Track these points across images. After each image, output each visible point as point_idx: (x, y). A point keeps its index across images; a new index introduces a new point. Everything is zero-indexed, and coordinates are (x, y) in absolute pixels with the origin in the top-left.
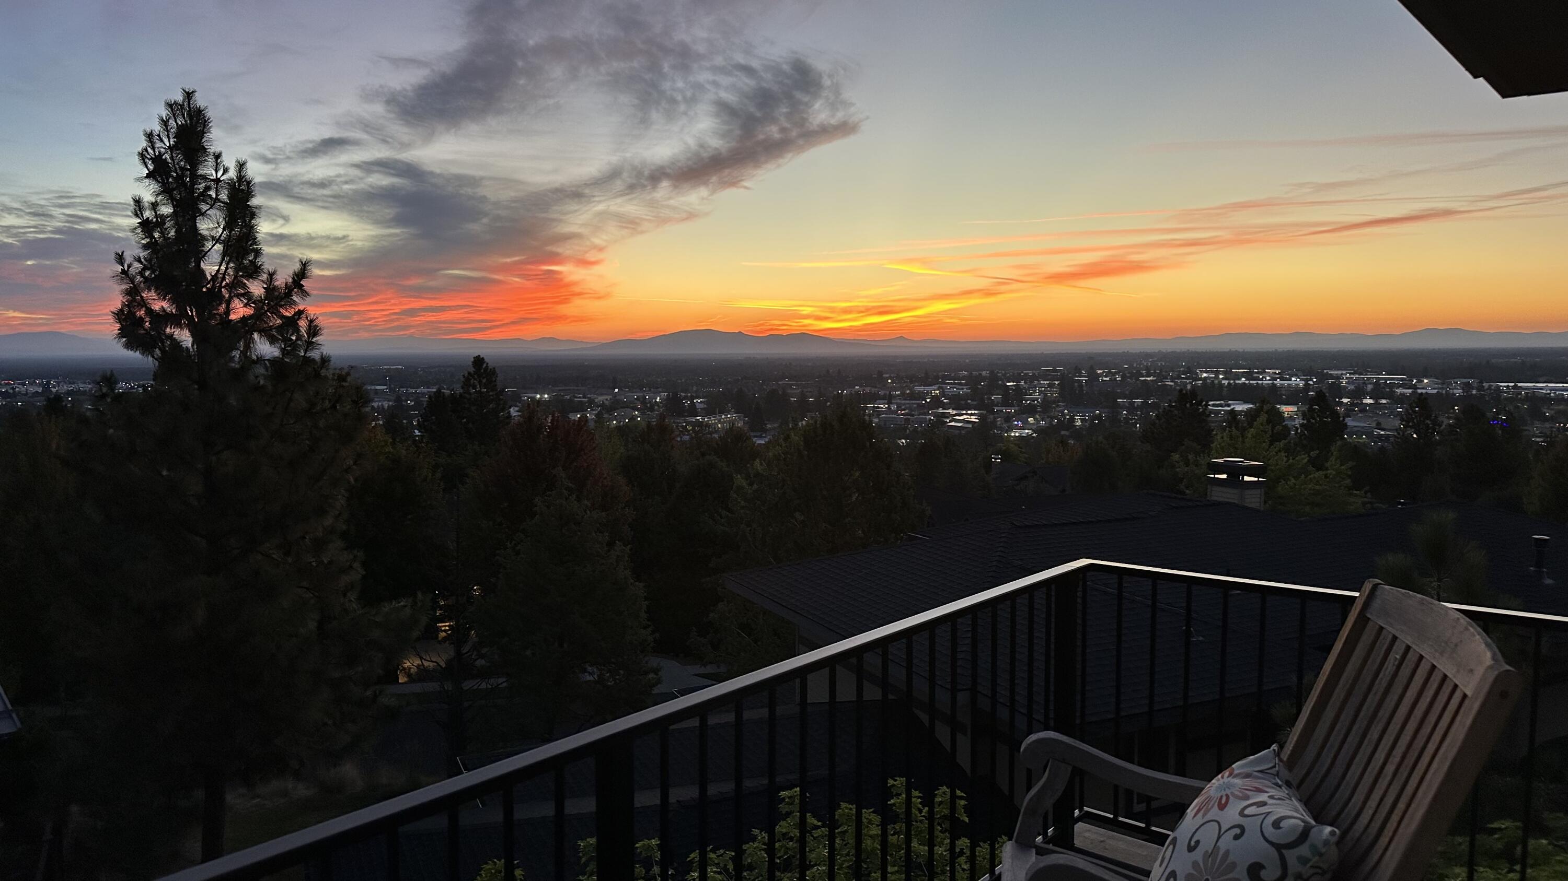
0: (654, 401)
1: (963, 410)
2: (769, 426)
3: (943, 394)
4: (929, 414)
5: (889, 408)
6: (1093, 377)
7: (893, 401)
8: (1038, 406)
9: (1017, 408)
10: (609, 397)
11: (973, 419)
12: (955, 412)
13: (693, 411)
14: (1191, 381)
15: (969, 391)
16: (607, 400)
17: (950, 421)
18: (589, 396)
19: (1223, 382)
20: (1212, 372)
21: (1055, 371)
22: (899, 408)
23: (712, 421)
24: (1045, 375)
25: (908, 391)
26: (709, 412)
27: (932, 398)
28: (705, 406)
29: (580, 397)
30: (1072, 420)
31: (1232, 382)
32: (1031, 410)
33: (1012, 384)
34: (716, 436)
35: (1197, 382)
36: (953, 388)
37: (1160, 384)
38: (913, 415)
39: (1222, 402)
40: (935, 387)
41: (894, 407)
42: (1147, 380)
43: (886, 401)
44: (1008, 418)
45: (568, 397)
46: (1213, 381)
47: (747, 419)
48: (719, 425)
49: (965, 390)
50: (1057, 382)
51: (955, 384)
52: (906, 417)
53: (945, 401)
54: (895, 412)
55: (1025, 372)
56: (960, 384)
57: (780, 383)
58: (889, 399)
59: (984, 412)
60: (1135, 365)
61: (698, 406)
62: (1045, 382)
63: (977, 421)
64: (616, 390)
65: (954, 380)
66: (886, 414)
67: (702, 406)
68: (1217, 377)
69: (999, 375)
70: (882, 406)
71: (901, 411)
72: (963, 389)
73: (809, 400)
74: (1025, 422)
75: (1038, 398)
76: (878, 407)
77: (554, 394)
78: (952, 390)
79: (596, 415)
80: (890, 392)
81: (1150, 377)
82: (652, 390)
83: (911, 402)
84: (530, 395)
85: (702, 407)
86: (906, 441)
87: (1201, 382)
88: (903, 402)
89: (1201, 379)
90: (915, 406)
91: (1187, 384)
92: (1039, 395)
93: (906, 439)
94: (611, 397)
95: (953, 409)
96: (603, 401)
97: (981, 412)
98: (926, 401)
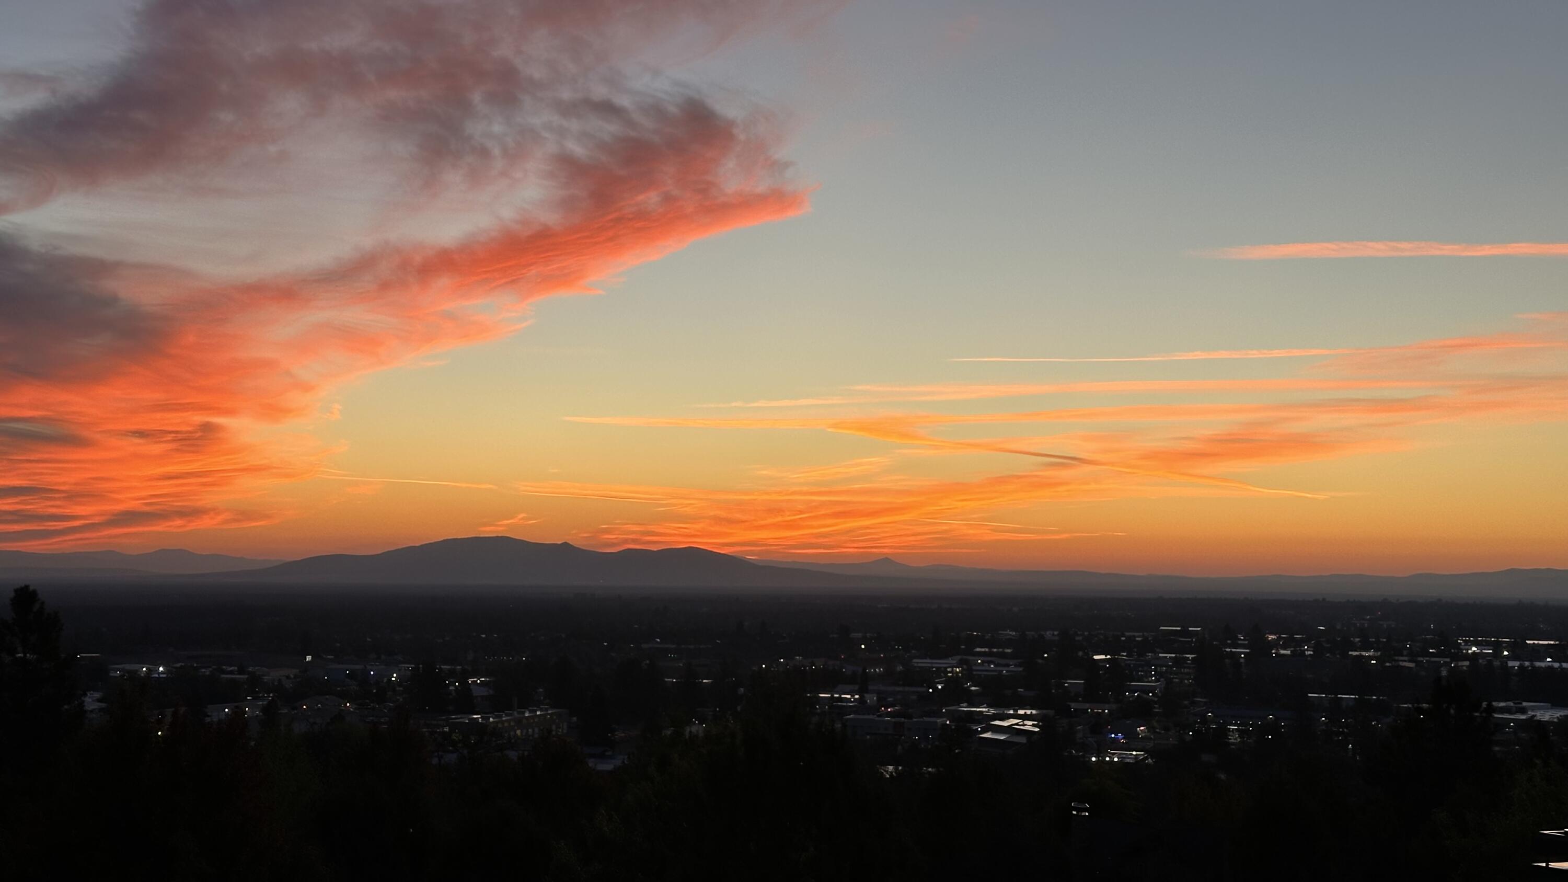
0: (385, 680)
1: (1009, 708)
2: (620, 734)
3: (969, 675)
4: (942, 715)
5: (862, 701)
6: (1260, 648)
7: (870, 688)
8: (1156, 703)
9: (1114, 706)
10: (292, 672)
11: (1029, 725)
12: (992, 711)
13: (466, 702)
14: (1448, 660)
15: (1021, 669)
16: (288, 677)
17: (984, 731)
18: (250, 669)
19: (1511, 664)
20: (1488, 644)
21: (1185, 633)
22: (882, 701)
23: (503, 722)
24: (1167, 642)
25: (900, 668)
26: (497, 704)
27: (948, 683)
28: (491, 692)
29: (232, 672)
30: (1223, 732)
31: (1527, 663)
32: (1142, 710)
33: (1103, 657)
34: (513, 755)
35: (1460, 664)
36: (990, 662)
37: (1388, 664)
38: (910, 717)
39: (1511, 704)
40: (953, 661)
41: (871, 699)
42: (1363, 656)
43: (856, 687)
44: (1098, 726)
45: (207, 672)
46: (1490, 662)
47: (575, 719)
48: (518, 732)
49: (1012, 668)
50: (1190, 656)
51: (990, 654)
52: (897, 719)
53: (973, 688)
54: (875, 710)
55: (1127, 634)
56: (1003, 655)
57: (644, 646)
58: (862, 684)
59: (1051, 712)
60: (1338, 627)
61: (477, 692)
62: (1169, 655)
63: (1037, 730)
64: (309, 658)
65: (990, 647)
66: (856, 713)
67: (484, 692)
68: (1497, 653)
69: (1077, 638)
70: (849, 696)
71: (886, 708)
72: (1008, 665)
73: (702, 682)
74: (1131, 735)
75: (1155, 687)
76: (840, 699)
77: (178, 665)
78: (986, 667)
79: (265, 710)
80: (864, 670)
81: (1367, 650)
82: (383, 657)
83: (907, 689)
84: (128, 667)
85: (485, 694)
86: (896, 769)
87: (1467, 663)
88: (890, 689)
89: (1467, 657)
90: (914, 697)
91: (1442, 665)
92: (1155, 681)
93: (896, 765)
94: (296, 671)
95: (989, 706)
96: (280, 680)
97: (1045, 711)
98: (935, 689)
